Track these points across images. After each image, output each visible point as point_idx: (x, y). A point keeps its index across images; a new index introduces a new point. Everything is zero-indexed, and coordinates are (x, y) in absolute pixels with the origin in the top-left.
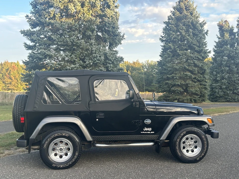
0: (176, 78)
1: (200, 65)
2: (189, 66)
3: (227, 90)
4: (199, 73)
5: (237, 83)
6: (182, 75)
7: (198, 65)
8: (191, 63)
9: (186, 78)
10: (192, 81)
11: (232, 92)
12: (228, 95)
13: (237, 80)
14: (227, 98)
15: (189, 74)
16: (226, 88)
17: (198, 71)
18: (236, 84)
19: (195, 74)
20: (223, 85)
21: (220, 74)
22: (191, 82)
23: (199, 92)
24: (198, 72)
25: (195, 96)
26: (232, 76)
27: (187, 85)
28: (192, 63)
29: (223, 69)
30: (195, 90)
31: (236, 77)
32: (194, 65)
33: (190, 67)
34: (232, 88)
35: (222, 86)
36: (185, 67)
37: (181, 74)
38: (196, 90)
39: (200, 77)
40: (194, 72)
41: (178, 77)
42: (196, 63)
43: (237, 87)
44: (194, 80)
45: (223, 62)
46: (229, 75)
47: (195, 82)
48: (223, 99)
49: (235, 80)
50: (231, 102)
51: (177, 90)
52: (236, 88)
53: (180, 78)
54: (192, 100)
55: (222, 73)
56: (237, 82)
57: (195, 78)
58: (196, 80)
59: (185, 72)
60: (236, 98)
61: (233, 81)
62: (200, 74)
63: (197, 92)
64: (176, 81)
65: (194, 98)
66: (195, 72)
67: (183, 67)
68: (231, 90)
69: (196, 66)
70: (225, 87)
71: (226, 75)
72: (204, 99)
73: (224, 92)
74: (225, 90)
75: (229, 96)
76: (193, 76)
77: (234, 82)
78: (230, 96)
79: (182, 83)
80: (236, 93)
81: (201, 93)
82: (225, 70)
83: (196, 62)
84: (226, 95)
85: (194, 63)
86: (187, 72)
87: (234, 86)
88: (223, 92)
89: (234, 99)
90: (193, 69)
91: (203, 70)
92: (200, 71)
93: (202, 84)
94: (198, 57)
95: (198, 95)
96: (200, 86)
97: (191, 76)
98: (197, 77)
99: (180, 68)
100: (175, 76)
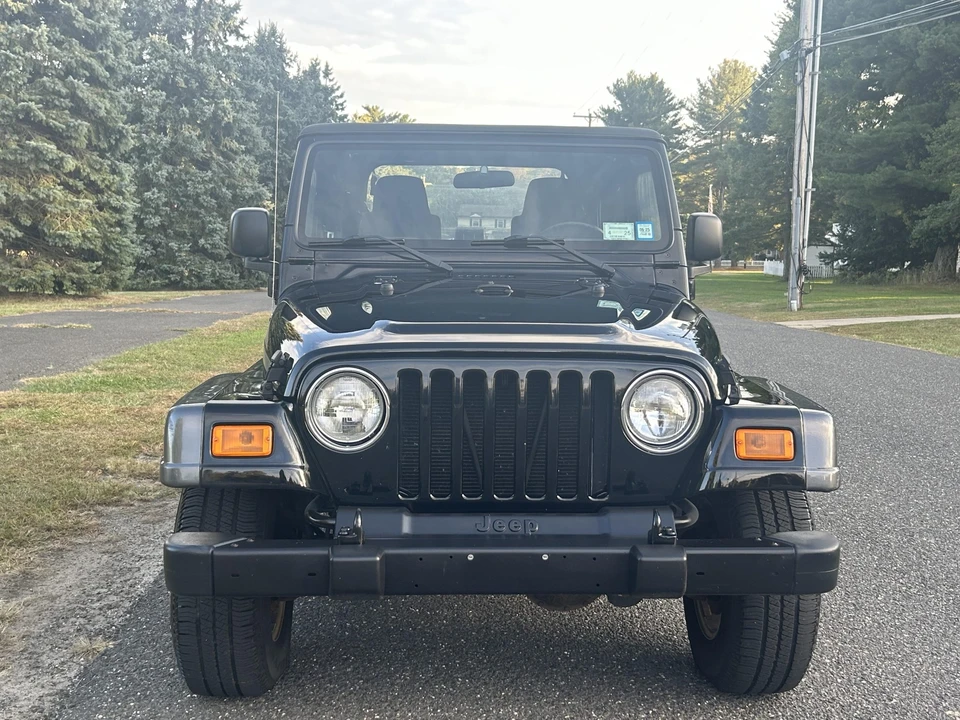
1: (100, 108)
2: (47, 106)
3: (166, 236)
4: (96, 148)
5: (205, 208)
6: (16, 150)
7: (91, 105)
8: (58, 94)
9: (32, 168)
10: (67, 186)
11: (187, 247)
12: (171, 257)
13: (205, 193)
14: (167, 272)
15: (51, 148)
16: (162, 228)
17: (90, 137)
18: (203, 211)
19: (73, 152)
20: (147, 213)
21: (134, 162)
22: (59, 192)
23: (98, 243)
24: (90, 140)
25: (82, 265)
26: (184, 177)
27: (38, 208)
28: (64, 91)
29: (146, 141)
30: (80, 234)
31: (204, 182)
32: (70, 104)
33: (54, 113)
34: (186, 228)
35: (146, 219)
36: (27, 111)
38: (84, 236)
39: (98, 171)
40: (74, 142)
42: (81, 95)
43: (210, 222)
44: (71, 182)
45: (145, 110)
46: (170, 168)
47: (77, 192)
48: (149, 275)
49: (198, 195)
50: (184, 288)
52: (203, 228)
54: (67, 283)
55: (138, 157)
56: (205, 204)
57: (77, 173)
58: (80, 185)
60: (208, 269)
61: (188, 197)
62: (96, 153)
63: (87, 245)
65: (75, 275)
66: (76, 139)
67: (15, 112)
68: (180, 236)
69: (79, 109)
70: (156, 221)
71: (160, 169)
72: (118, 275)
73: (155, 246)
74: (159, 238)
75: (175, 263)
76: (71, 163)
77: (197, 202)
78: (182, 261)
79: (16, 192)
80: (203, 251)
81: (105, 248)
82: (153, 147)
83: (84, 90)
84: (161, 257)
85: (73, 96)
86: (38, 137)
87: (196, 221)
88: (149, 247)
89: (199, 278)
90: (68, 126)
91: (111, 134)
92: (99, 140)
93: (104, 204)
94: (88, 67)
95: (91, 256)
96: (99, 215)
97: (62, 159)
98: (88, 170)
99: (4, 116)
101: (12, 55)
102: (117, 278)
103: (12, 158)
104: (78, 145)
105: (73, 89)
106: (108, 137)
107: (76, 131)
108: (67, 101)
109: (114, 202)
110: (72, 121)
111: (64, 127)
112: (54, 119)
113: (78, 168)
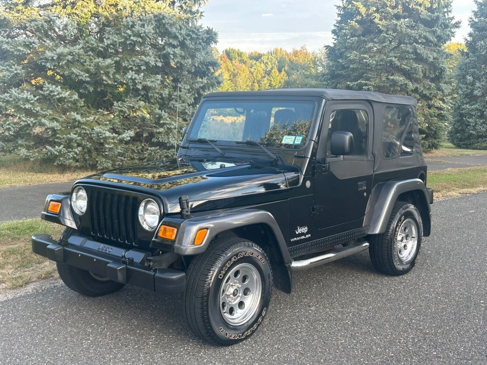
0: (369, 89)
1: (430, 57)
2: (401, 58)
4: (428, 78)
6: (384, 81)
7: (425, 57)
8: (408, 52)
9: (392, 89)
15: (400, 79)
17: (426, 72)
19: (417, 80)
23: (424, 125)
24: (425, 74)
28: (411, 50)
32: (414, 57)
33: (405, 62)
36: (391, 61)
37: (380, 80)
39: (429, 89)
40: (415, 75)
41: (373, 86)
42: (419, 51)
57: (416, 90)
59: (392, 75)
62: (428, 80)
66: (417, 74)
67: (386, 62)
69: (419, 58)
72: (436, 142)
76: (411, 86)
81: (429, 128)
83: (421, 49)
85: (415, 52)
86: (397, 74)
90: (411, 68)
91: (437, 70)
92: (431, 73)
93: (432, 105)
94: (425, 38)
95: (420, 132)
96: (427, 111)
97: (406, 84)
98: (422, 89)
99: (380, 65)
100: (366, 85)
101: (386, 36)
102: (434, 143)
103: (382, 85)
104: (417, 76)
105: (415, 49)
106: (435, 72)
107: (415, 70)
108: (412, 55)
109: (437, 104)
110: (415, 65)
111: (409, 68)
112: (405, 65)
113: (417, 88)
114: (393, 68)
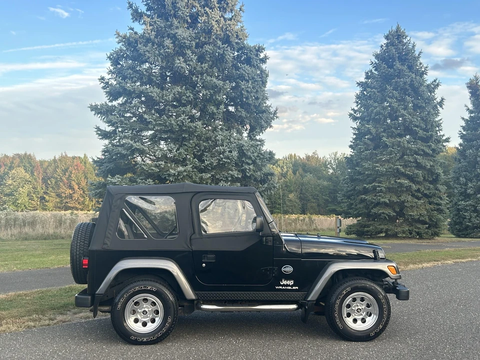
0: (381, 189)
1: (428, 165)
2: (405, 166)
4: (427, 181)
6: (393, 184)
7: (423, 165)
8: (410, 162)
9: (399, 190)
10: (413, 195)
15: (406, 182)
17: (425, 177)
19: (418, 183)
20: (478, 204)
21: (474, 181)
22: (410, 198)
23: (427, 217)
25: (420, 226)
27: (402, 205)
29: (479, 172)
30: (419, 214)
32: (415, 165)
35: (477, 206)
36: (398, 169)
37: (390, 183)
38: (420, 214)
39: (429, 189)
41: (385, 188)
42: (418, 161)
44: (416, 194)
47: (419, 199)
51: (383, 213)
53: (390, 190)
54: (414, 233)
55: (476, 179)
57: (418, 190)
58: (420, 195)
59: (399, 179)
63: (422, 218)
64: (380, 196)
65: (417, 230)
67: (394, 169)
69: (419, 166)
72: (437, 230)
76: (414, 187)
79: (393, 199)
81: (430, 219)
83: (420, 159)
85: (416, 161)
90: (413, 173)
92: (429, 177)
93: (432, 202)
94: (423, 150)
95: (424, 223)
96: (428, 206)
97: (411, 186)
98: (423, 189)
99: (389, 171)
100: (379, 187)
101: (393, 150)
103: (392, 186)
104: (419, 180)
105: (416, 159)
106: (432, 176)
107: (417, 175)
108: (414, 164)
109: (436, 201)
110: (416, 171)
112: (408, 171)
113: (419, 189)
114: (399, 174)
